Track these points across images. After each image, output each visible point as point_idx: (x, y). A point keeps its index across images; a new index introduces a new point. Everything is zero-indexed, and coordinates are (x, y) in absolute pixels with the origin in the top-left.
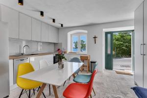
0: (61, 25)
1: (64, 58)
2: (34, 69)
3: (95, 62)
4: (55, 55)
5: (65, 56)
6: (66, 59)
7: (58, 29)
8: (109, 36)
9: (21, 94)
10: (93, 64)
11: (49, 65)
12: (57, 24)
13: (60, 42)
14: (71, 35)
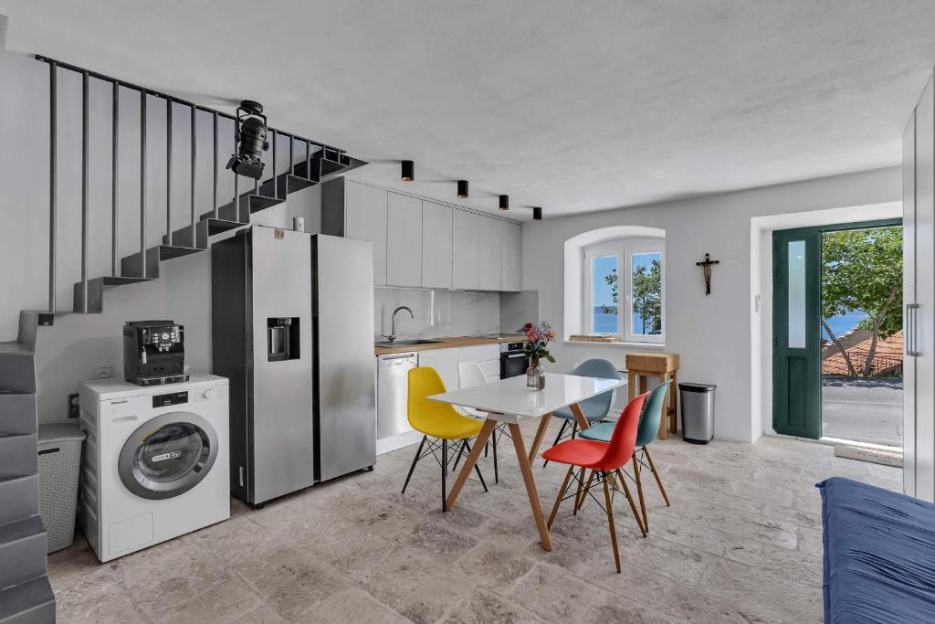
0: (531, 212)
1: (544, 354)
2: (445, 384)
3: (702, 390)
4: (506, 349)
5: (549, 347)
6: (552, 360)
7: (519, 224)
8: (797, 251)
9: (417, 459)
10: (688, 394)
11: (487, 382)
12: (519, 209)
13: (526, 287)
14: (583, 250)
